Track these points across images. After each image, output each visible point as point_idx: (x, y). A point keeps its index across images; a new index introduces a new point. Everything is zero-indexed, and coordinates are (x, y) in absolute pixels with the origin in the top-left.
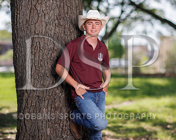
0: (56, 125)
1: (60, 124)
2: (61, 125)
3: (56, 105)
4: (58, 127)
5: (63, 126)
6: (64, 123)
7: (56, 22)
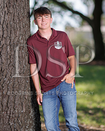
0: (3, 113)
1: (7, 112)
2: (9, 112)
3: (4, 92)
4: (5, 115)
5: (10, 114)
6: (11, 111)
7: (6, 9)
